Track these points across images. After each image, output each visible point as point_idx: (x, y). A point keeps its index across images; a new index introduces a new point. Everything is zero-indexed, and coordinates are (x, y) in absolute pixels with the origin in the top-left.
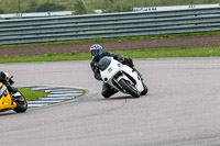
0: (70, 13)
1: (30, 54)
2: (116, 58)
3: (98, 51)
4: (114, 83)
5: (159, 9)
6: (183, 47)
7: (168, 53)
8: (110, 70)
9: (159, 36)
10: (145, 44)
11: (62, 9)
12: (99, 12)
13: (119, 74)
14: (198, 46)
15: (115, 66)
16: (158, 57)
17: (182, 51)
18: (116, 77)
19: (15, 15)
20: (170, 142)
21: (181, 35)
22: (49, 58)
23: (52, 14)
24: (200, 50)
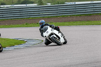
0: (36, 5)
1: (18, 24)
2: (50, 27)
3: (43, 23)
4: (50, 38)
5: (77, 3)
6: (88, 21)
7: (81, 23)
8: (47, 32)
9: (77, 15)
10: (70, 19)
11: (32, 3)
12: (49, 4)
13: (52, 34)
14: (95, 20)
15: (50, 30)
16: (76, 25)
17: (87, 22)
18: (50, 35)
19: (11, 6)
20: (82, 64)
21: (87, 15)
22: (26, 25)
23: (28, 5)
24: (96, 22)
